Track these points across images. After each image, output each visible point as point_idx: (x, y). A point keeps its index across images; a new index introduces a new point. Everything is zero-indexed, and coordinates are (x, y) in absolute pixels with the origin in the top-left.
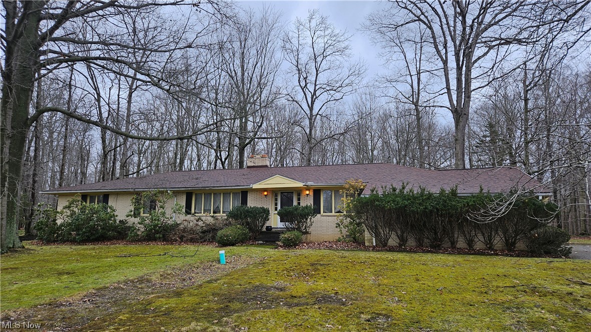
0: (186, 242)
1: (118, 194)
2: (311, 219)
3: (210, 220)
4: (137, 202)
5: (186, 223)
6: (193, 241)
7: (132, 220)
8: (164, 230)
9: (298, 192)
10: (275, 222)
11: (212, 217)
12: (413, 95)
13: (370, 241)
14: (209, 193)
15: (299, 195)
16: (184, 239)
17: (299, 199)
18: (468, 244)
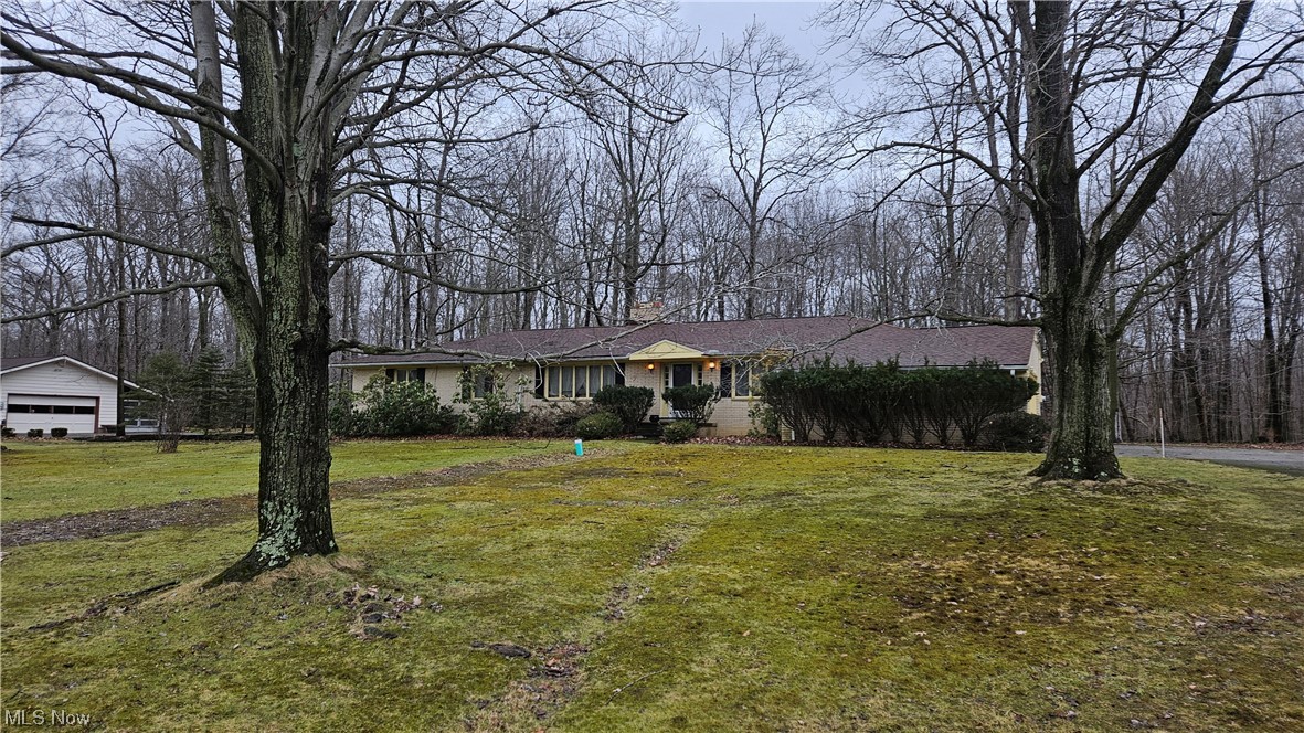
0: (538, 436)
1: (437, 368)
2: (710, 405)
3: (571, 406)
4: (466, 379)
5: (536, 411)
6: (545, 435)
7: (459, 408)
8: (507, 420)
9: (699, 364)
10: (662, 409)
11: (574, 402)
12: (941, 181)
13: (788, 435)
14: (569, 366)
15: (700, 369)
16: (535, 432)
17: (700, 376)
18: (915, 437)
